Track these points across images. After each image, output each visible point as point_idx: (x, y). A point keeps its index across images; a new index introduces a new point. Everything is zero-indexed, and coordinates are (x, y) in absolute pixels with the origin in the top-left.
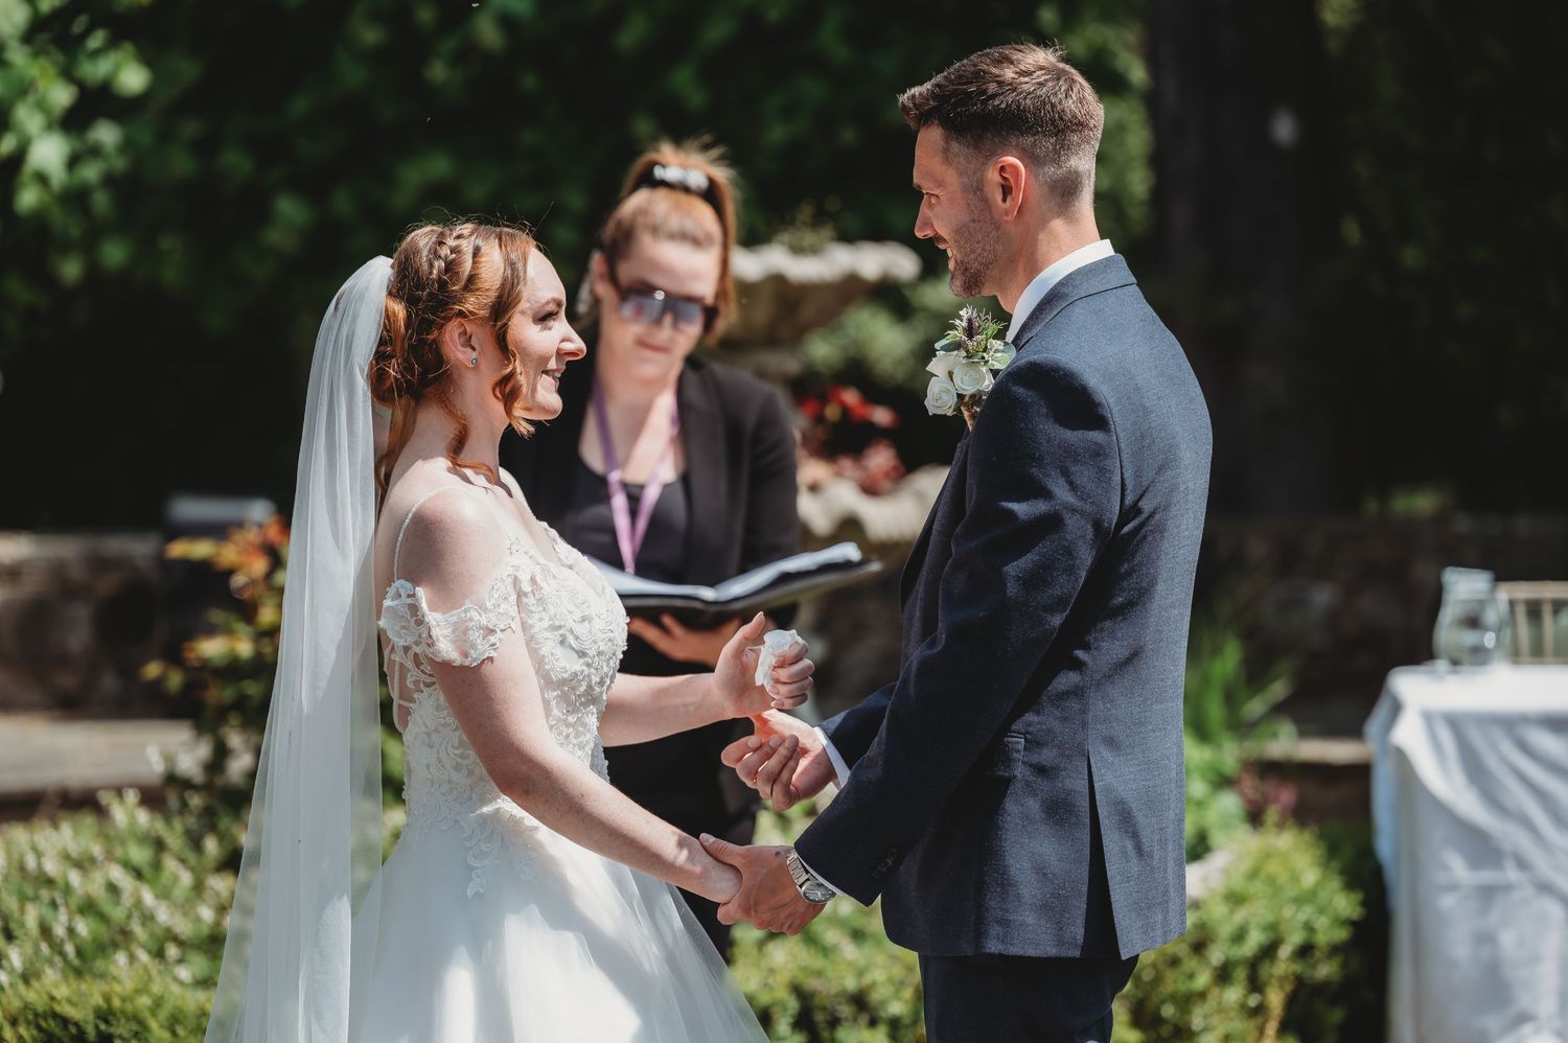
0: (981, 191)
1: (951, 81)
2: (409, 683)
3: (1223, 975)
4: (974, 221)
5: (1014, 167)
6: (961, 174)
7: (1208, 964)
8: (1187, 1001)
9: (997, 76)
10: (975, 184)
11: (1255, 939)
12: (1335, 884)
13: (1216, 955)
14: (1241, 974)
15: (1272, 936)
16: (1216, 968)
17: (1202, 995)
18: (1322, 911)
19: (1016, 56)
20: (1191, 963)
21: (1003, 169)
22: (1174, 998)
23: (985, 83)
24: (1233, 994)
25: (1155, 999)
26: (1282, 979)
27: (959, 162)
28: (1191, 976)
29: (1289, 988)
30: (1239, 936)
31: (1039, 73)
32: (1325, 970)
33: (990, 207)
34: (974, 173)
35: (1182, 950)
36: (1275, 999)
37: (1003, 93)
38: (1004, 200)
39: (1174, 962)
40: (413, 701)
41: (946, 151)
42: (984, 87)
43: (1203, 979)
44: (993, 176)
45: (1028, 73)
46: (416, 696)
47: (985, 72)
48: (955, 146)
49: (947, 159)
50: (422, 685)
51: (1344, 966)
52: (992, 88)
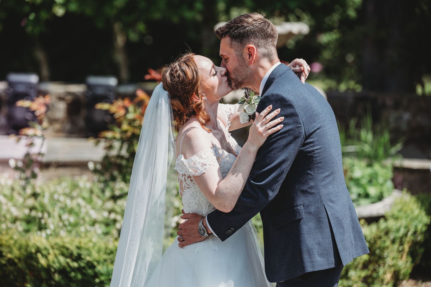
0: (242, 56)
1: (232, 23)
2: (183, 186)
3: (393, 242)
4: (240, 66)
5: (252, 47)
6: (236, 51)
7: (389, 238)
8: (383, 249)
9: (247, 21)
10: (240, 54)
11: (402, 231)
12: (423, 213)
13: (392, 236)
14: (398, 241)
15: (407, 230)
16: (391, 240)
17: (387, 248)
18: (420, 222)
19: (252, 16)
20: (384, 238)
21: (249, 48)
22: (379, 248)
23: (243, 23)
24: (396, 246)
25: (374, 248)
26: (408, 242)
27: (235, 47)
28: (385, 242)
29: (410, 244)
30: (398, 230)
31: (259, 20)
32: (420, 238)
33: (245, 61)
34: (240, 50)
35: (382, 234)
36: (406, 247)
37: (249, 26)
38: (249, 58)
39: (380, 238)
40: (183, 191)
41: (231, 44)
42: (243, 24)
43: (388, 243)
44: (246, 51)
45: (255, 20)
46: (184, 190)
47: (243, 20)
48: (234, 42)
49: (231, 46)
50: (186, 187)
51: (425, 236)
52: (245, 25)
